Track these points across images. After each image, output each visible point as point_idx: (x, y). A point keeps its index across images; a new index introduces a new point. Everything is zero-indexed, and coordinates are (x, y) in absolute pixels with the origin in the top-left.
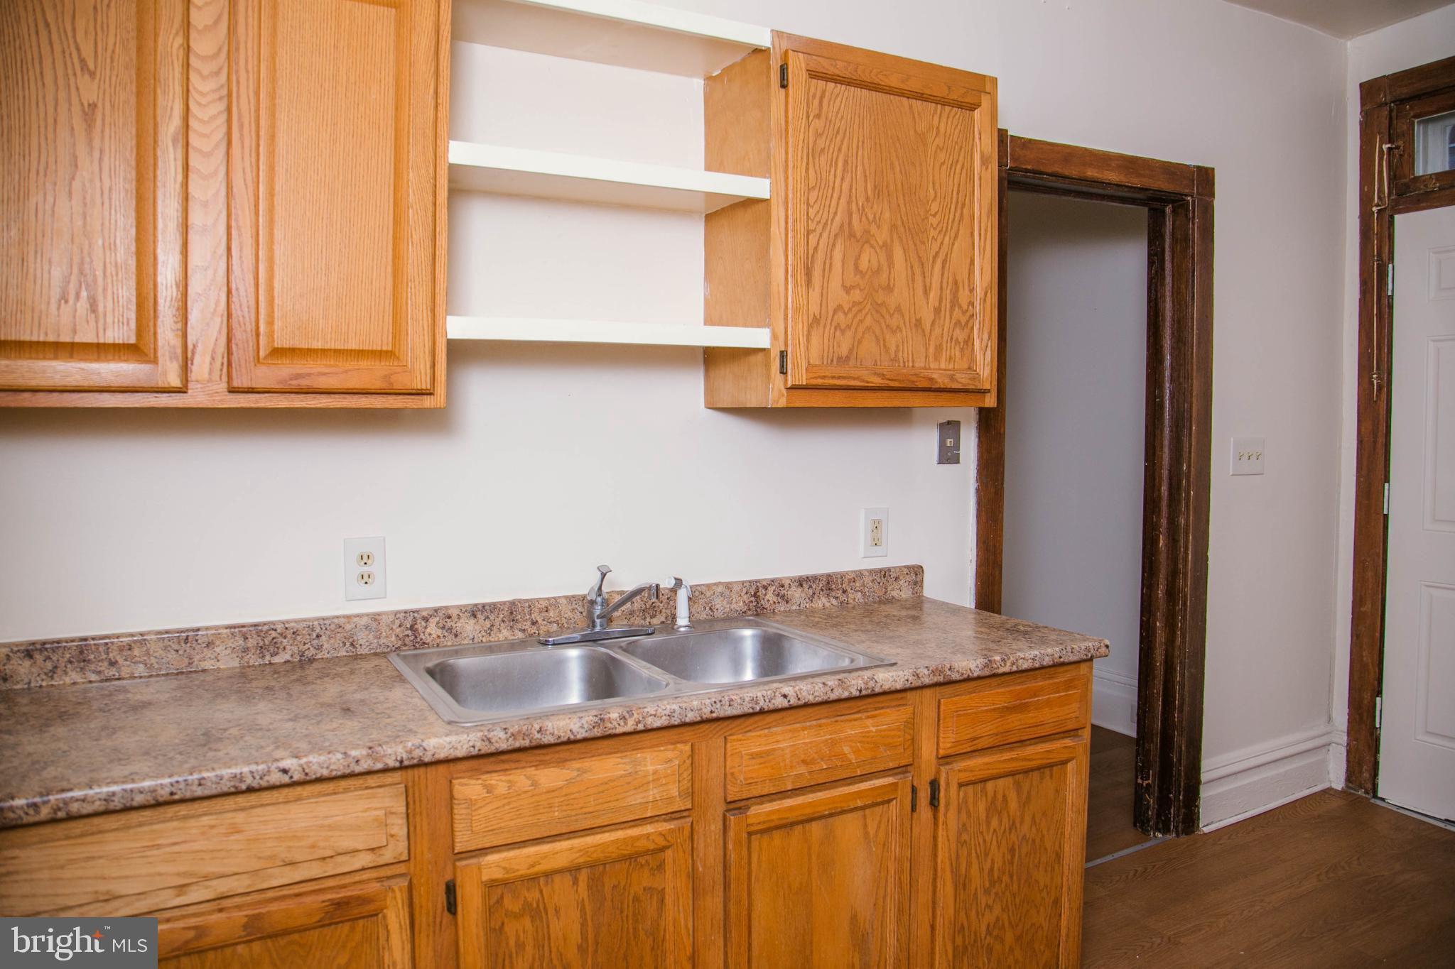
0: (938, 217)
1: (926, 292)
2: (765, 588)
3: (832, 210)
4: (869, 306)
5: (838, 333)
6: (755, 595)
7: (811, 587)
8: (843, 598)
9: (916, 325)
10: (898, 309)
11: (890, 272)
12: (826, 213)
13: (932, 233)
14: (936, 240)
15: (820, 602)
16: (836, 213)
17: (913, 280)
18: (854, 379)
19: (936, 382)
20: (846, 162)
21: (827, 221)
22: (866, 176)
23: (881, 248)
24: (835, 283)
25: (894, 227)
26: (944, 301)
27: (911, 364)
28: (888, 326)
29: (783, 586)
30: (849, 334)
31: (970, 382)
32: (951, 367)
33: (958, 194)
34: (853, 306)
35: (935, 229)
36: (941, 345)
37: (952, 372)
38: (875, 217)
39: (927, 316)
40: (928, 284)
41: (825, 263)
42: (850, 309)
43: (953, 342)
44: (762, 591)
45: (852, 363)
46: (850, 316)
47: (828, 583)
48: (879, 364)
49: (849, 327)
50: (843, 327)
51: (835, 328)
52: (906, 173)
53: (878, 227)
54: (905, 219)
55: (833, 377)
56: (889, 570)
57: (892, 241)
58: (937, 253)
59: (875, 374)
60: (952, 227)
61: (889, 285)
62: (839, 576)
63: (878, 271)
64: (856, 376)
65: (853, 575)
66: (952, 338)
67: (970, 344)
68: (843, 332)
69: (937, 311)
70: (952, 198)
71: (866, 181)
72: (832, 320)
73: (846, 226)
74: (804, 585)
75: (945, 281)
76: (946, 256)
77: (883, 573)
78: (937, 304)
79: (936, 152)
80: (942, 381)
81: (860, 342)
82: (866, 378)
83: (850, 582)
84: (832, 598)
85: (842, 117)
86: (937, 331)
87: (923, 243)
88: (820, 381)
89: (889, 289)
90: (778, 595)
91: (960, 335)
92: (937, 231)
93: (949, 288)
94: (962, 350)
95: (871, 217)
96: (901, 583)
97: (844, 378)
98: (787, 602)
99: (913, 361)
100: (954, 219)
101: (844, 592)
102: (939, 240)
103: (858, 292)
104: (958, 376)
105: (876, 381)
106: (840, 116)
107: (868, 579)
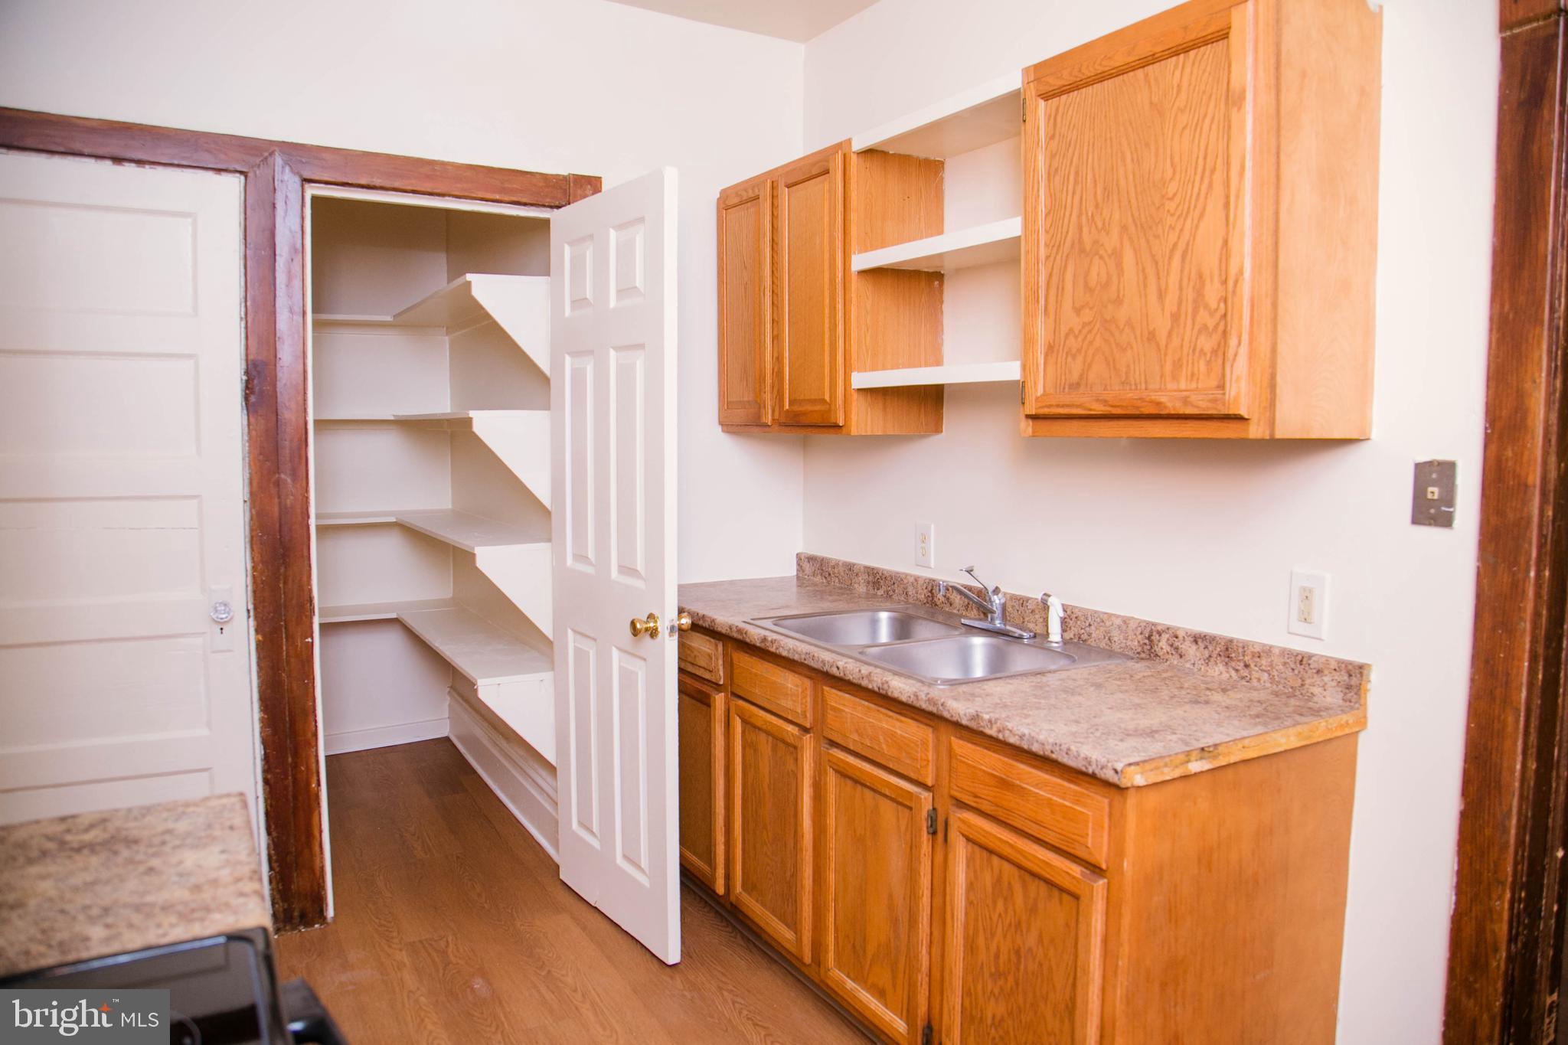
0: (1177, 200)
1: (1161, 296)
2: (1160, 634)
3: (1065, 230)
4: (1098, 325)
5: (1070, 359)
6: (1149, 638)
7: (1206, 647)
8: (1245, 673)
9: (1148, 339)
10: (1129, 323)
11: (1119, 282)
12: (1059, 235)
13: (1170, 221)
14: (1174, 229)
15: (1217, 669)
16: (1067, 232)
17: (1145, 286)
18: (1078, 406)
19: (1166, 407)
20: (1077, 173)
21: (1060, 242)
22: (1095, 181)
23: (1110, 256)
24: (1067, 304)
25: (1124, 228)
26: (1184, 303)
27: (1143, 386)
28: (1117, 345)
29: (1177, 637)
30: (1080, 359)
31: (1210, 405)
32: (1193, 385)
33: (1205, 158)
34: (1083, 327)
35: (1172, 215)
36: (1180, 359)
37: (1185, 393)
38: (1104, 224)
39: (1161, 324)
40: (1163, 288)
41: (1058, 288)
42: (1080, 331)
43: (1197, 354)
44: (1155, 637)
45: (1082, 389)
46: (1080, 339)
47: (1227, 649)
48: (1109, 388)
49: (1079, 351)
50: (1074, 351)
51: (1067, 353)
52: (1138, 160)
53: (1108, 234)
54: (1136, 215)
55: (1058, 406)
56: (1310, 656)
57: (1122, 243)
58: (1175, 245)
59: (1098, 400)
60: (1195, 207)
61: (1118, 296)
62: (1241, 645)
63: (1106, 285)
64: (1078, 404)
65: (1257, 649)
66: (1194, 350)
67: (1220, 353)
68: (1074, 357)
69: (1175, 317)
70: (1196, 168)
71: (1095, 186)
72: (1064, 345)
73: (1076, 241)
74: (1199, 643)
75: (1185, 280)
76: (1188, 245)
77: (1299, 658)
78: (1175, 309)
79: (1176, 115)
80: (1174, 406)
81: (1090, 366)
82: (1088, 405)
83: (1253, 656)
84: (1231, 670)
85: (1074, 126)
86: (1176, 341)
87: (1157, 237)
88: (1046, 411)
89: (1118, 301)
90: (1172, 646)
91: (1207, 344)
92: (1176, 217)
93: (1192, 284)
94: (1208, 363)
95: (1100, 224)
96: (1326, 679)
97: (1068, 406)
98: (1181, 656)
99: (1146, 382)
100: (1199, 194)
101: (1247, 666)
102: (1178, 227)
103: (1087, 311)
104: (1193, 398)
105: (1099, 409)
106: (1072, 126)
107: (1278, 661)
